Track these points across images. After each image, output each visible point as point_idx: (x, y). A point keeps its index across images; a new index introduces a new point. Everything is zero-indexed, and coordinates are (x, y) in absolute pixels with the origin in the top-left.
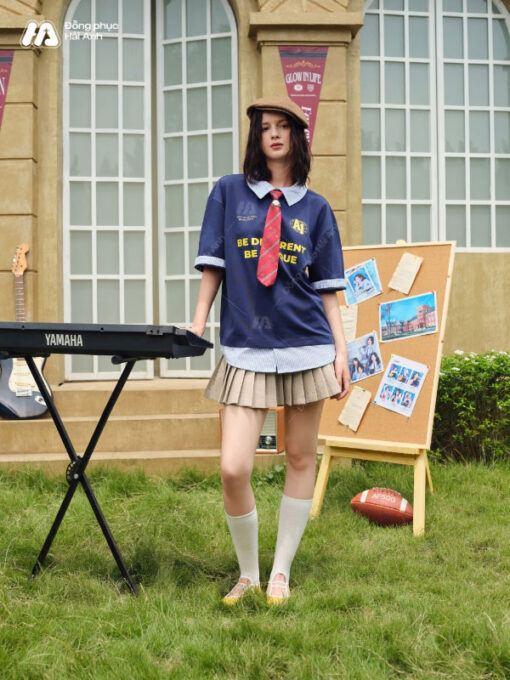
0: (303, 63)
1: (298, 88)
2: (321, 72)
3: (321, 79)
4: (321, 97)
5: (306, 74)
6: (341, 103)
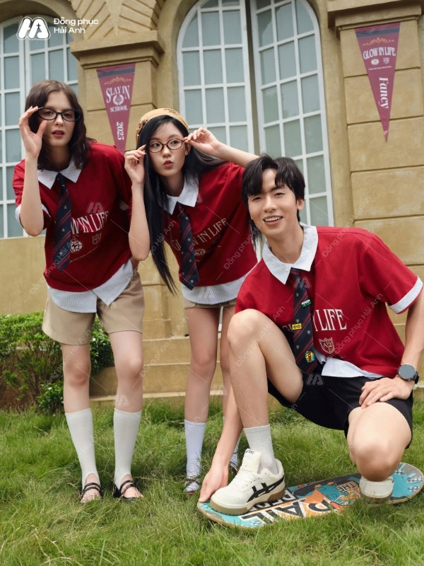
0: (378, 40)
1: (375, 62)
2: (395, 45)
3: (396, 52)
4: (397, 68)
5: (381, 49)
6: (416, 70)
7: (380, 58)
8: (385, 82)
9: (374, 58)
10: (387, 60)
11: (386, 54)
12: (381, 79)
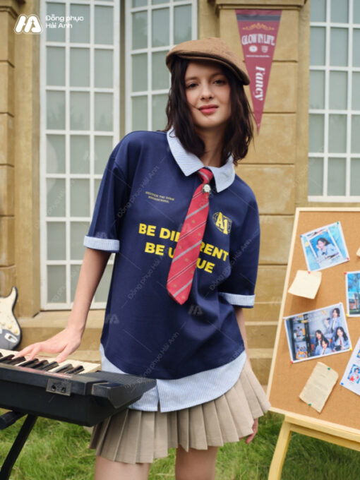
1: (253, 49)
2: (274, 33)
3: (275, 41)
4: (274, 58)
5: (261, 36)
6: (293, 64)
7: (259, 45)
8: (262, 72)
9: (253, 44)
10: (265, 49)
11: (265, 42)
12: (258, 68)
